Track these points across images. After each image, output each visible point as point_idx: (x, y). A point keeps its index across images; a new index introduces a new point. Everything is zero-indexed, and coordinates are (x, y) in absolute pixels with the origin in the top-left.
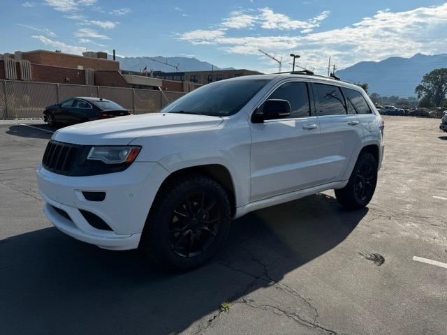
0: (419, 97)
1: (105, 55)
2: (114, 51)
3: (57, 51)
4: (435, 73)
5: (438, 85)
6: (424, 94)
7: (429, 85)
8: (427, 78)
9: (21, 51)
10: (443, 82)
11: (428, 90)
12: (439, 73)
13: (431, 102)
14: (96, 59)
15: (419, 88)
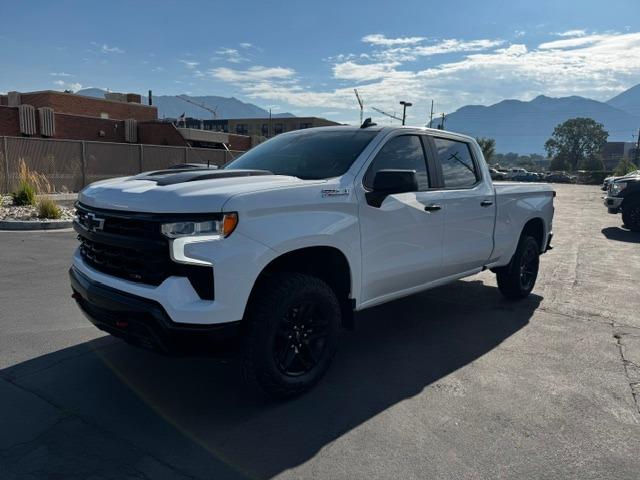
0: (550, 155)
1: (137, 98)
2: (150, 92)
3: (66, 91)
4: (569, 124)
5: (574, 139)
6: (556, 151)
7: (562, 140)
8: (559, 131)
9: (19, 91)
10: (580, 135)
11: (560, 146)
12: (575, 125)
13: (566, 162)
14: (126, 103)
15: (550, 143)
